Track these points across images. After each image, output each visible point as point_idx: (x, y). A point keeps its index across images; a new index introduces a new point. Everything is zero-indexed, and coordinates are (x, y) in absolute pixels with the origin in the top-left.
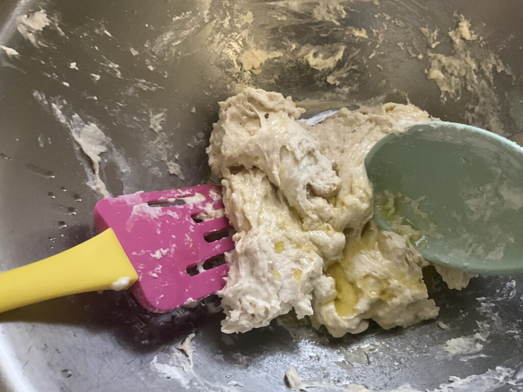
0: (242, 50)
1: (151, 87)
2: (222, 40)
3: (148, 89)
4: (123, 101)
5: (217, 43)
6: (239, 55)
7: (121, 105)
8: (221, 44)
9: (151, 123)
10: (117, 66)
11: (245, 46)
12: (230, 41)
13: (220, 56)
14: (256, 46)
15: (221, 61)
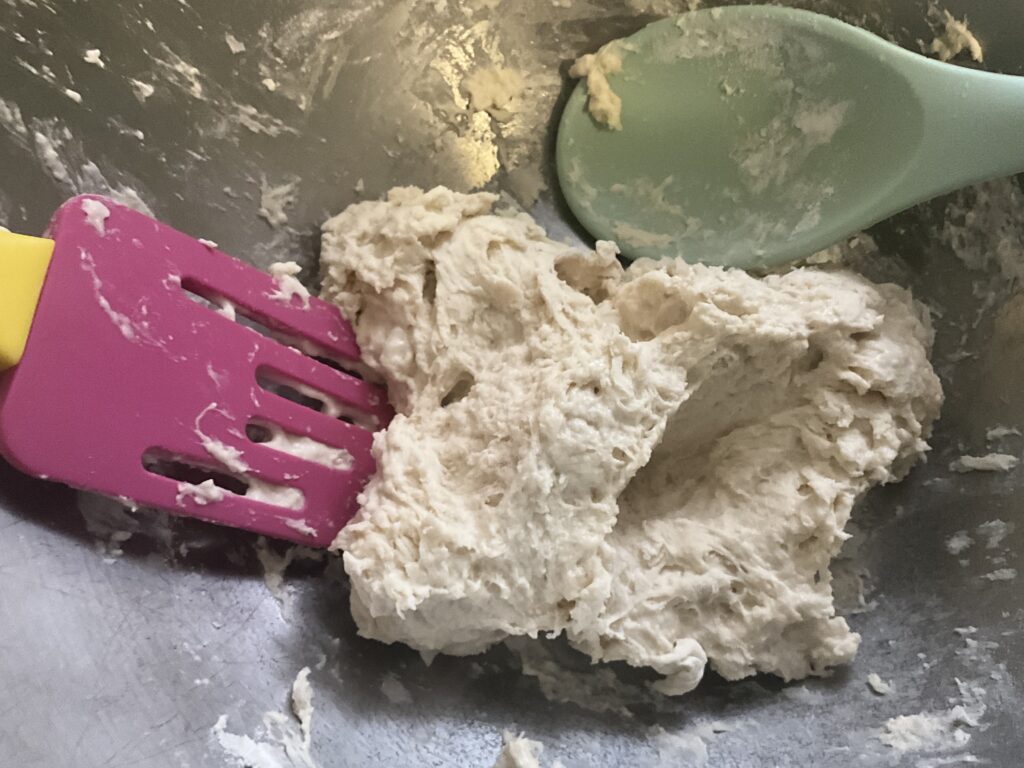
0: (471, 65)
1: (267, 126)
2: (431, 39)
3: (261, 131)
4: (202, 150)
5: (418, 46)
6: (465, 76)
7: (199, 157)
8: (427, 47)
9: (263, 204)
10: (194, 70)
11: (480, 58)
12: (448, 43)
13: (425, 75)
14: (503, 60)
15: (425, 85)
